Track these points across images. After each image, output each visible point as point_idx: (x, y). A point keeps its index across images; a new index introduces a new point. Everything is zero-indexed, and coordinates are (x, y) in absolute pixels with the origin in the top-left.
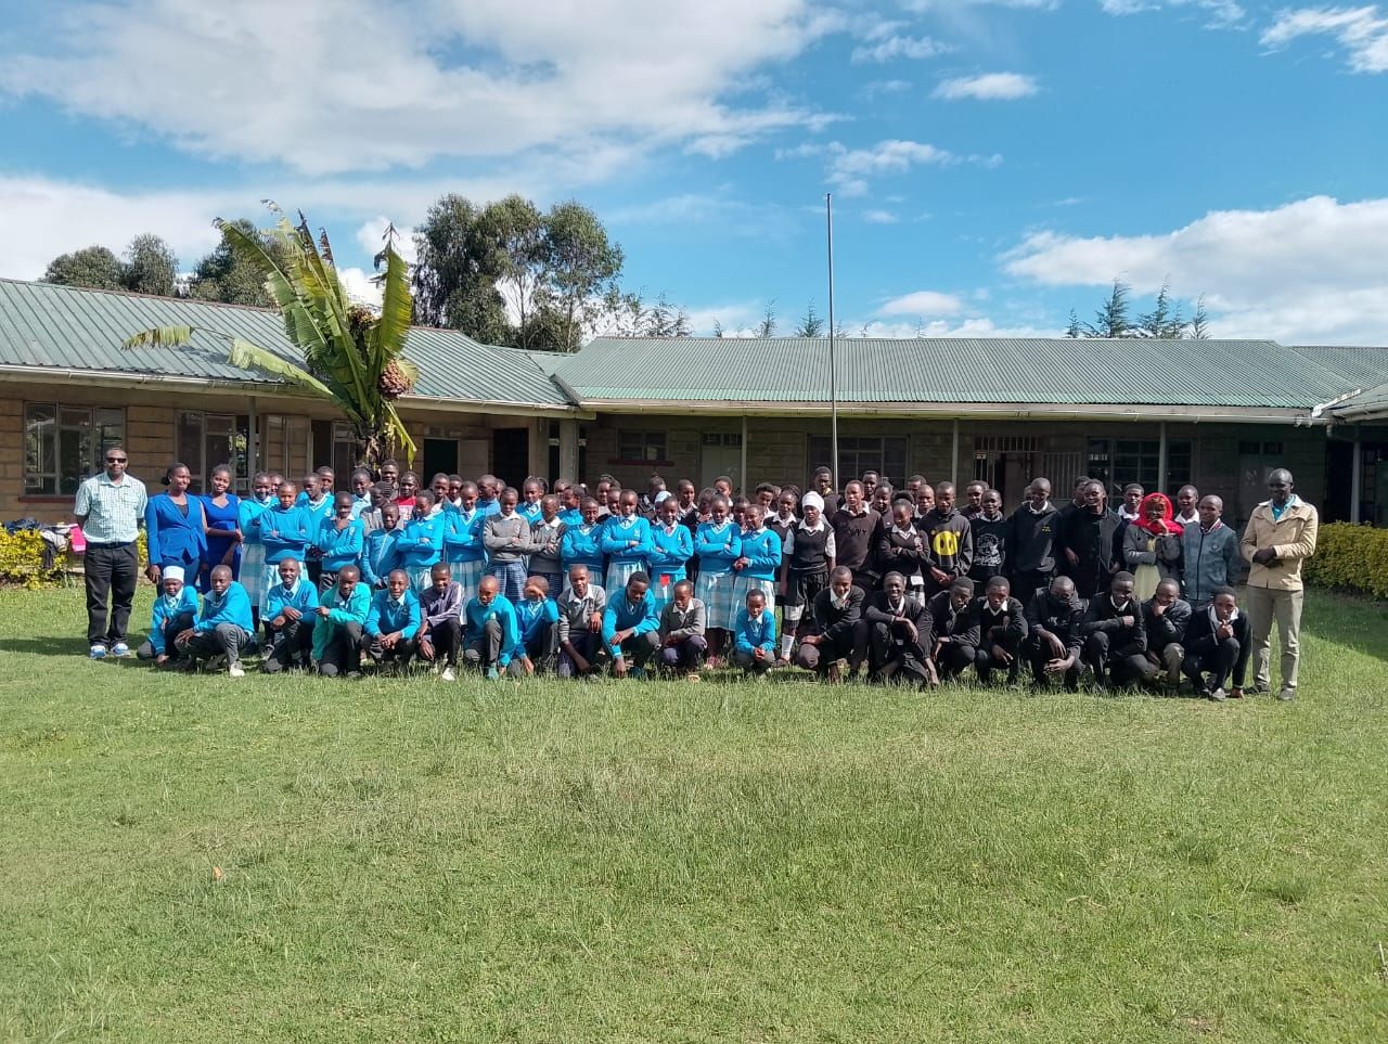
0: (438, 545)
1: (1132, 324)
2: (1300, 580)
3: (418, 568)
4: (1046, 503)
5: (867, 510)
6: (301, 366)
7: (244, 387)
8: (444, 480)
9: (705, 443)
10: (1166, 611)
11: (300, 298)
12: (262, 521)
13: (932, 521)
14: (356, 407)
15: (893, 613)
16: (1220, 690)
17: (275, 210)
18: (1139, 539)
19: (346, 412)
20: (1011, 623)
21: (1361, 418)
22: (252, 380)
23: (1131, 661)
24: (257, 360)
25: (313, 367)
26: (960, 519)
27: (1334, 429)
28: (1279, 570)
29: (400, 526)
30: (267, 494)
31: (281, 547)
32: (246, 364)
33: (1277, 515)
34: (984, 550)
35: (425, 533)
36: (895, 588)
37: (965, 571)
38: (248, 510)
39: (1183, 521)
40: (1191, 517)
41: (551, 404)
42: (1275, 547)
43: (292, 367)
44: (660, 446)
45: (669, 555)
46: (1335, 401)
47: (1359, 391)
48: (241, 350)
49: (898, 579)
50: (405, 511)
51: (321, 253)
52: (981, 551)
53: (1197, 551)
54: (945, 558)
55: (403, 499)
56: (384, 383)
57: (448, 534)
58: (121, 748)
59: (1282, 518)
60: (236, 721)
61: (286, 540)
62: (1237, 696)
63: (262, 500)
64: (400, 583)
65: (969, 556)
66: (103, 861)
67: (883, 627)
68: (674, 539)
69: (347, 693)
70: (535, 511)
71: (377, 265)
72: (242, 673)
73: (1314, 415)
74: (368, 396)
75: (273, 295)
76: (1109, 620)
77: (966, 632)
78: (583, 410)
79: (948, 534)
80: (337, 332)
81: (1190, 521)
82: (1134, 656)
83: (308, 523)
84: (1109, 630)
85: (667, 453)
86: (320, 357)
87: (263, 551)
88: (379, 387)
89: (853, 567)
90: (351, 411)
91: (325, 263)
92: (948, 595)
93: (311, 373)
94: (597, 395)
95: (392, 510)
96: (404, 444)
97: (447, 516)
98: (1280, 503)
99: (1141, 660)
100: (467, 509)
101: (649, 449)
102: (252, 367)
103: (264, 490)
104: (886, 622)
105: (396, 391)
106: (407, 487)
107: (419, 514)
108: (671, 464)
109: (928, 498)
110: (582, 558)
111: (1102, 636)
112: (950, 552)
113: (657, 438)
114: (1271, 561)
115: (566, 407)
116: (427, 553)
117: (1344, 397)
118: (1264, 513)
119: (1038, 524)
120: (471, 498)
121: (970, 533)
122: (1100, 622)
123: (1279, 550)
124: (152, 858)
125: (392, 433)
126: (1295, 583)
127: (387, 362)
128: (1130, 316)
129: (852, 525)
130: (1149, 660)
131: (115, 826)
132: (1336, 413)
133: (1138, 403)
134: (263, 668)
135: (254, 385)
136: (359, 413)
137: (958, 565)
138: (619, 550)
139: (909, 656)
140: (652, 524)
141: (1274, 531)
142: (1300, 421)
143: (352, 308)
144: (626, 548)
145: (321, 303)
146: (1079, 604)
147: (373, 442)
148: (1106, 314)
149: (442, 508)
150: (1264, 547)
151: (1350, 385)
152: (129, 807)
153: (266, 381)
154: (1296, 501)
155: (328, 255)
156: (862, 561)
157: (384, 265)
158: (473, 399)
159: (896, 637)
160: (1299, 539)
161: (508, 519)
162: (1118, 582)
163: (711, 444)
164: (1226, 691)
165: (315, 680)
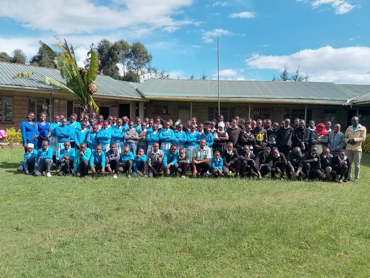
0: (110, 137)
1: (289, 78)
2: (361, 148)
3: (105, 144)
4: (289, 126)
5: (237, 127)
6: (65, 85)
7: (48, 90)
8: (111, 118)
9: (179, 109)
10: (326, 157)
11: (64, 65)
12: (57, 130)
13: (256, 131)
14: (81, 97)
15: (247, 157)
16: (341, 180)
17: (57, 39)
18: (316, 136)
19: (78, 98)
20: (281, 160)
21: (361, 103)
22: (51, 88)
23: (317, 172)
24: (52, 82)
25: (68, 85)
26: (264, 130)
27: (353, 106)
28: (356, 145)
29: (98, 131)
30: (58, 121)
31: (63, 137)
32: (49, 83)
33: (354, 130)
34: (271, 139)
35: (106, 133)
36: (247, 150)
37: (266, 145)
38: (53, 126)
39: (327, 131)
40: (329, 130)
41: (137, 97)
42: (354, 139)
43: (62, 85)
44: (167, 109)
45: (180, 141)
46: (353, 99)
47: (358, 96)
48: (48, 80)
49: (247, 147)
50: (100, 127)
51: (71, 52)
52: (270, 139)
53: (333, 140)
54: (260, 142)
55: (99, 123)
56: (89, 90)
57: (112, 134)
58: (15, 201)
59: (356, 130)
60: (52, 192)
61: (64, 135)
62: (346, 182)
63: (57, 123)
64: (100, 150)
65: (267, 141)
66: (11, 245)
67: (246, 162)
68: (181, 136)
69: (85, 182)
70: (139, 127)
71: (88, 55)
72: (51, 176)
73: (347, 102)
74: (85, 93)
75: (57, 64)
76: (310, 160)
77: (268, 163)
78: (146, 99)
79: (260, 135)
80: (76, 75)
81: (328, 131)
82: (317, 170)
83: (70, 130)
84: (310, 163)
85: (169, 111)
86: (71, 82)
87: (57, 139)
88: (88, 91)
89: (234, 144)
90: (80, 98)
91: (72, 55)
92: (263, 152)
93: (68, 87)
94: (150, 95)
95: (96, 127)
96: (95, 107)
97: (112, 128)
98: (355, 126)
99: (319, 171)
100: (119, 126)
101: (163, 110)
102: (51, 84)
103: (57, 120)
104: (246, 160)
105: (93, 92)
106: (100, 120)
107: (104, 127)
108: (170, 114)
109: (255, 124)
110: (153, 141)
111: (309, 164)
112: (261, 140)
113: (166, 107)
114: (353, 143)
115: (141, 98)
116: (106, 139)
117: (355, 98)
118: (350, 129)
119: (286, 132)
120: (120, 123)
121: (267, 134)
122: (308, 160)
123: (355, 139)
124: (28, 244)
125: (92, 104)
126: (360, 149)
127: (90, 84)
128: (289, 76)
129: (233, 132)
130: (322, 171)
131: (15, 231)
132: (353, 102)
133: (300, 99)
134: (57, 174)
135: (51, 90)
136: (82, 98)
137: (264, 143)
138: (165, 139)
139: (252, 170)
140: (174, 131)
141: (354, 134)
142: (344, 104)
143: (80, 68)
144: (167, 139)
145: (71, 66)
146: (302, 155)
147: (86, 107)
148: (282, 76)
149: (111, 126)
150: (351, 139)
151: (356, 95)
152: (19, 224)
153: (55, 89)
154: (360, 126)
155: (73, 53)
156: (236, 143)
157: (90, 55)
158: (115, 95)
159: (248, 165)
160: (361, 136)
161: (131, 130)
162: (312, 148)
163: (181, 109)
164: (343, 180)
165: (75, 178)
